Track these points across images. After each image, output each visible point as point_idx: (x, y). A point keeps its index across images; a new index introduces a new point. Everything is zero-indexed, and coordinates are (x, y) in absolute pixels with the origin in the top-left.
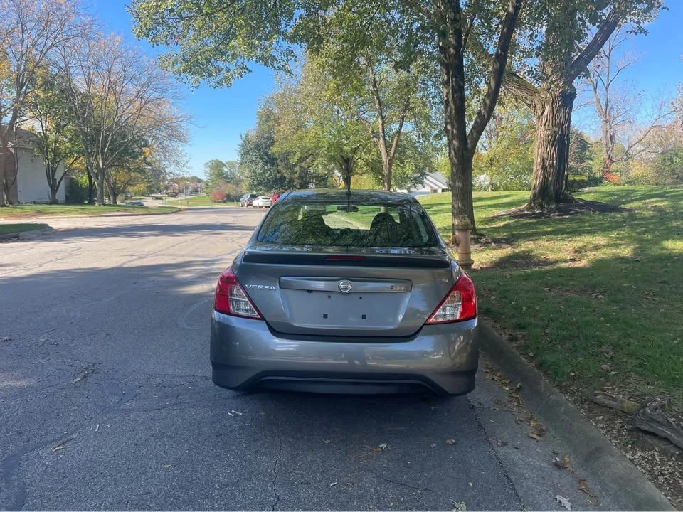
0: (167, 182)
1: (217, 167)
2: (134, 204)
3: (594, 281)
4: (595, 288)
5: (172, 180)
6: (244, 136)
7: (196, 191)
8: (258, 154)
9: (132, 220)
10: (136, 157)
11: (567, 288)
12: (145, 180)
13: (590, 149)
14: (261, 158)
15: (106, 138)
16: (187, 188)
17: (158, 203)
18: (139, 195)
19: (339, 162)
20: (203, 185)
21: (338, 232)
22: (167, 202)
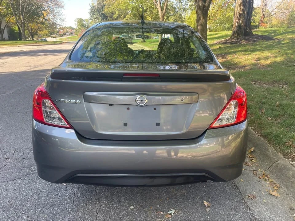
0: (57, 29)
1: (80, 21)
2: (42, 40)
3: (278, 78)
4: (280, 81)
5: (60, 28)
6: (91, 5)
7: (72, 34)
8: (98, 14)
9: (38, 48)
10: (39, 16)
11: (263, 82)
12: (47, 28)
13: (255, 11)
14: (100, 16)
15: (23, 7)
16: (67, 32)
17: (54, 40)
18: (45, 36)
19: (138, 17)
20: (75, 30)
21: (137, 52)
22: (58, 39)
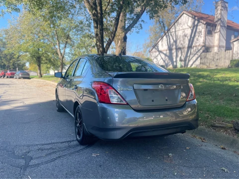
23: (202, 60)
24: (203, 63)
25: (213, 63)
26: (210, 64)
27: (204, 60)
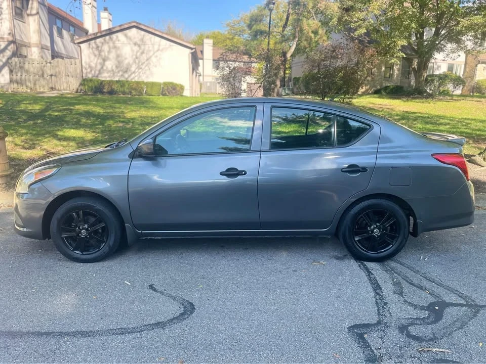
23: (14, 73)
24: (19, 81)
25: (43, 82)
26: (35, 84)
27: (19, 74)
